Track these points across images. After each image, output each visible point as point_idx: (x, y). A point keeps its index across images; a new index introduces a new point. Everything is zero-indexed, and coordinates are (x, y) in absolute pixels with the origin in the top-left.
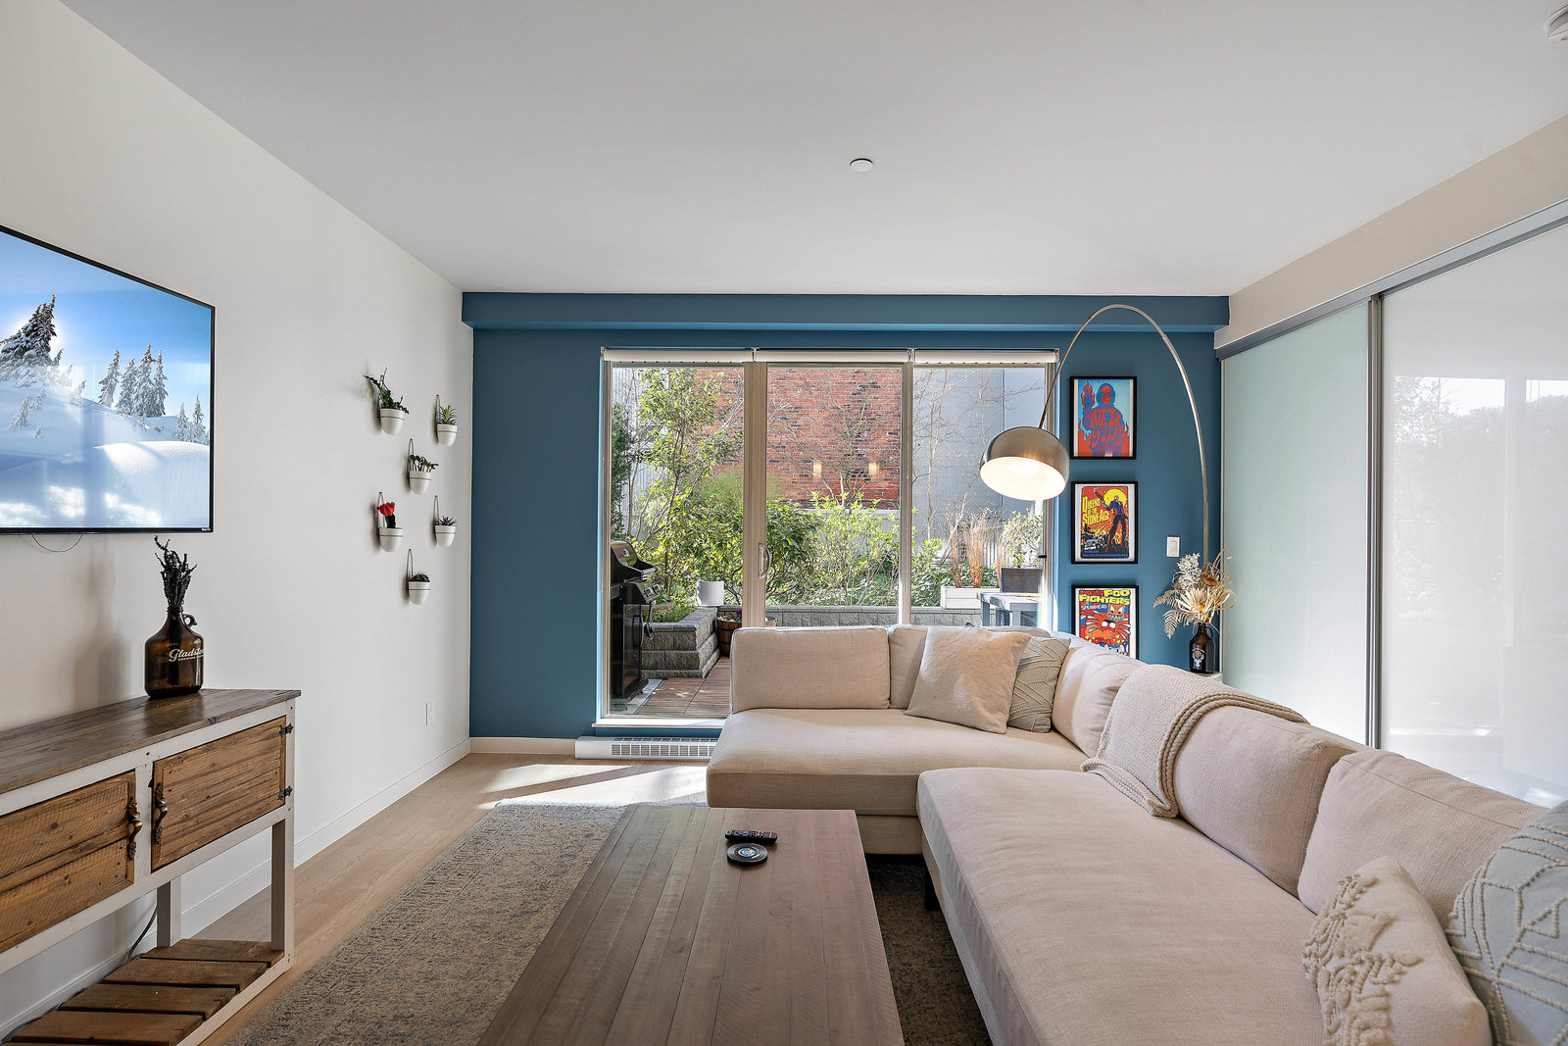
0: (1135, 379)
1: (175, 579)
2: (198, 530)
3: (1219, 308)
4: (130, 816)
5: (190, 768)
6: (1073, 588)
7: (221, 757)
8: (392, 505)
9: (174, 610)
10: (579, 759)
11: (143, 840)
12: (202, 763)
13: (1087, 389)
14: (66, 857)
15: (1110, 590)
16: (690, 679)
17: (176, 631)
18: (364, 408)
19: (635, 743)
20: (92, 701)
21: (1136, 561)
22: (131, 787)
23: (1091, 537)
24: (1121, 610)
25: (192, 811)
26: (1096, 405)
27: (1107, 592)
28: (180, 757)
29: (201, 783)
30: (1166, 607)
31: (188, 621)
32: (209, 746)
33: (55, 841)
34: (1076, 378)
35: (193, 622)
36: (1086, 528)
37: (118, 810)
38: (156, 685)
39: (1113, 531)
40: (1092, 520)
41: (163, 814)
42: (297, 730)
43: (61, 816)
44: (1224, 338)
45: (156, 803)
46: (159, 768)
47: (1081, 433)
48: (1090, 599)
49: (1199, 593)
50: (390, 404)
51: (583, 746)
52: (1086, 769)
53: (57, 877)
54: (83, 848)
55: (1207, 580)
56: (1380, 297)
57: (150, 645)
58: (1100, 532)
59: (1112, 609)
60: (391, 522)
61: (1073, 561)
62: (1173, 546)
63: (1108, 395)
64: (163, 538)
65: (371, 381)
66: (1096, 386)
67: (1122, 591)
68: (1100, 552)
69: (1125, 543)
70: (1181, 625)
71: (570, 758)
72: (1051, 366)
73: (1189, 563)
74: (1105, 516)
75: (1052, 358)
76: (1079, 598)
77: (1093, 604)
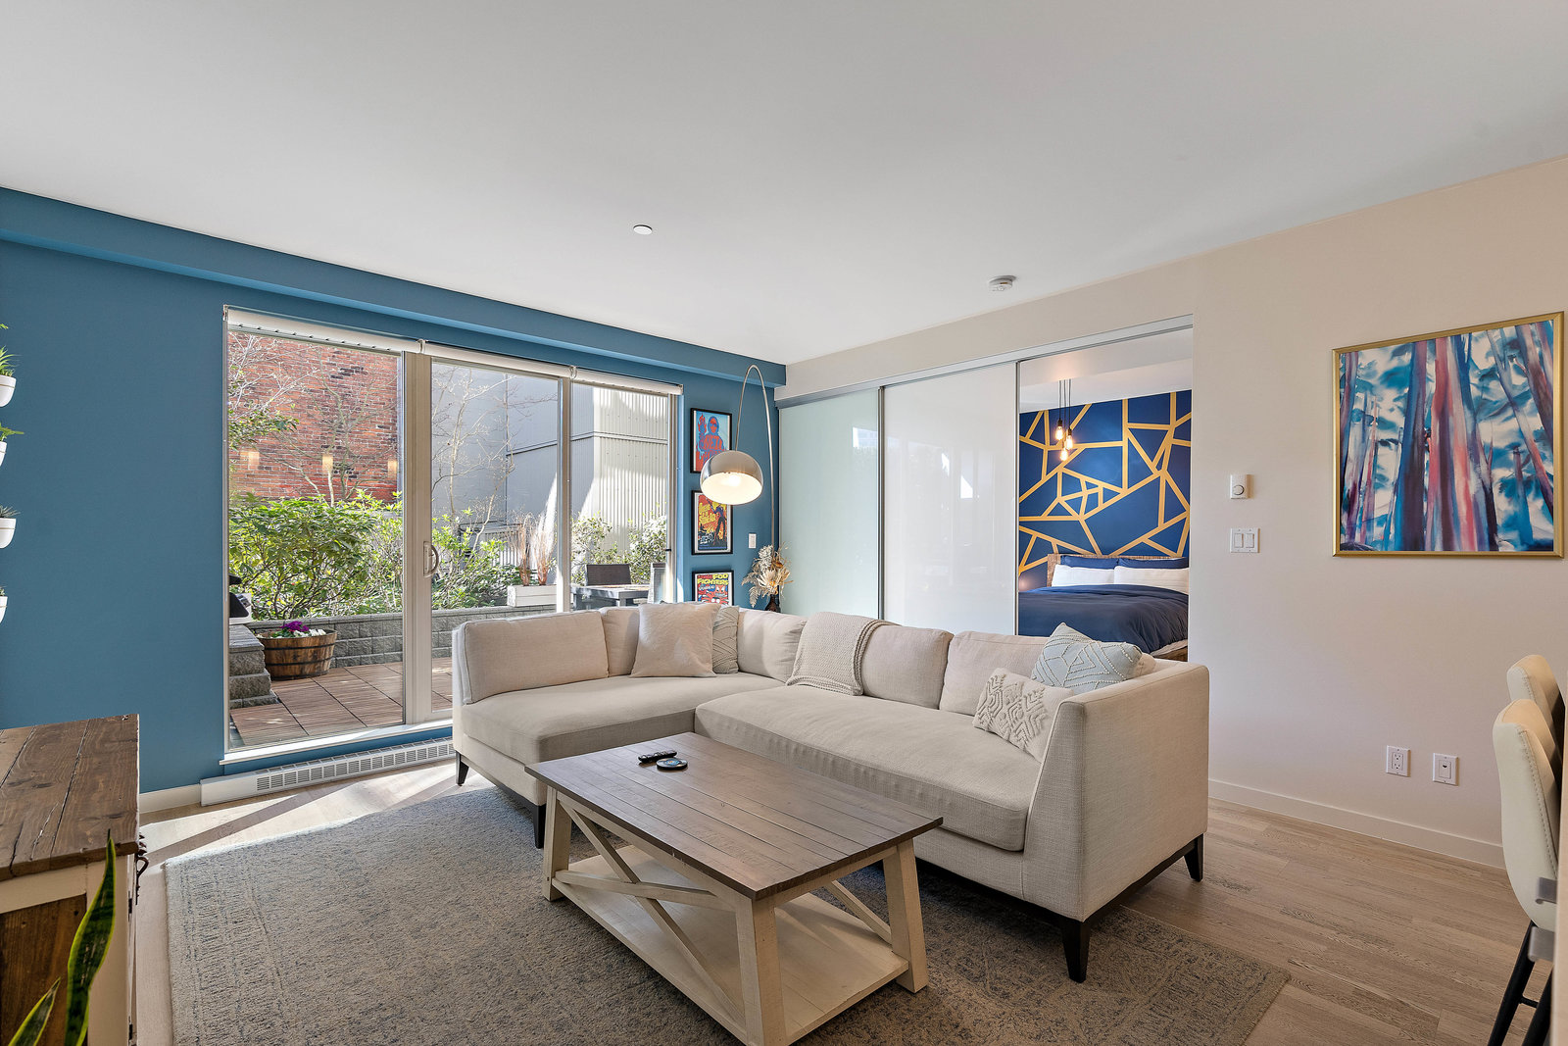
0: (731, 415)
3: (778, 373)
6: (693, 574)
10: (207, 806)
13: (702, 420)
15: (716, 574)
16: (257, 708)
19: (290, 771)
21: (731, 552)
23: (704, 534)
24: (723, 589)
26: (707, 432)
27: (714, 575)
30: (750, 585)
34: (697, 410)
36: (702, 527)
39: (718, 530)
40: (705, 521)
44: (782, 394)
47: (698, 452)
48: (704, 582)
49: (772, 573)
51: (211, 789)
52: (790, 684)
55: (776, 564)
56: (883, 388)
58: (710, 530)
59: (718, 589)
61: (693, 553)
62: (752, 540)
63: (714, 424)
66: (708, 416)
67: (723, 575)
68: (710, 545)
69: (725, 538)
70: (759, 597)
71: (199, 807)
72: (674, 398)
73: (766, 552)
74: (713, 518)
75: (677, 391)
76: (697, 581)
77: (705, 585)
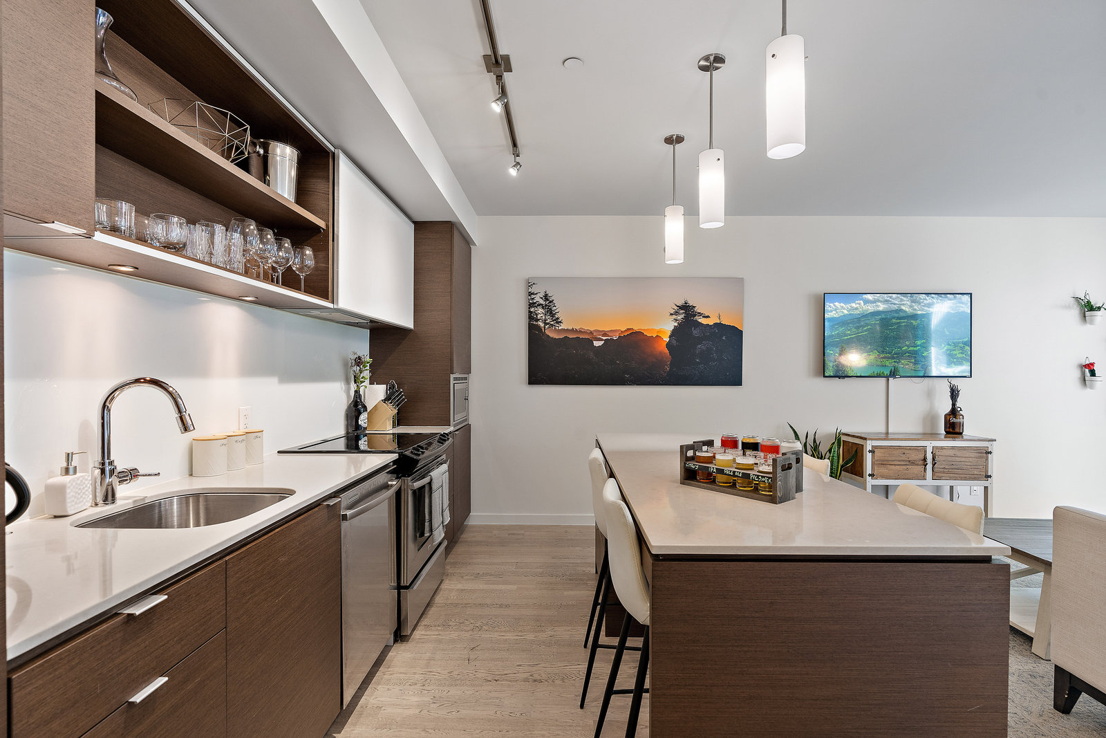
1: (954, 394)
2: (965, 377)
4: (925, 459)
5: (945, 452)
7: (959, 453)
8: (1092, 364)
9: (954, 405)
11: (929, 467)
12: (951, 452)
14: (907, 463)
17: (954, 412)
18: (1075, 312)
20: (929, 431)
22: (925, 451)
25: (947, 467)
28: (942, 448)
29: (950, 459)
31: (959, 409)
32: (953, 448)
33: (904, 457)
35: (961, 410)
37: (922, 457)
38: (948, 430)
41: (935, 463)
42: (994, 454)
43: (906, 452)
45: (933, 459)
46: (935, 449)
50: (1092, 309)
53: (905, 467)
54: (912, 463)
57: (946, 416)
60: (1093, 373)
64: (950, 379)
65: (1077, 299)
